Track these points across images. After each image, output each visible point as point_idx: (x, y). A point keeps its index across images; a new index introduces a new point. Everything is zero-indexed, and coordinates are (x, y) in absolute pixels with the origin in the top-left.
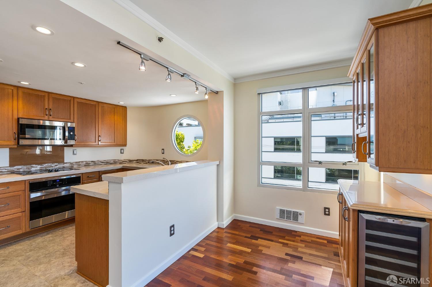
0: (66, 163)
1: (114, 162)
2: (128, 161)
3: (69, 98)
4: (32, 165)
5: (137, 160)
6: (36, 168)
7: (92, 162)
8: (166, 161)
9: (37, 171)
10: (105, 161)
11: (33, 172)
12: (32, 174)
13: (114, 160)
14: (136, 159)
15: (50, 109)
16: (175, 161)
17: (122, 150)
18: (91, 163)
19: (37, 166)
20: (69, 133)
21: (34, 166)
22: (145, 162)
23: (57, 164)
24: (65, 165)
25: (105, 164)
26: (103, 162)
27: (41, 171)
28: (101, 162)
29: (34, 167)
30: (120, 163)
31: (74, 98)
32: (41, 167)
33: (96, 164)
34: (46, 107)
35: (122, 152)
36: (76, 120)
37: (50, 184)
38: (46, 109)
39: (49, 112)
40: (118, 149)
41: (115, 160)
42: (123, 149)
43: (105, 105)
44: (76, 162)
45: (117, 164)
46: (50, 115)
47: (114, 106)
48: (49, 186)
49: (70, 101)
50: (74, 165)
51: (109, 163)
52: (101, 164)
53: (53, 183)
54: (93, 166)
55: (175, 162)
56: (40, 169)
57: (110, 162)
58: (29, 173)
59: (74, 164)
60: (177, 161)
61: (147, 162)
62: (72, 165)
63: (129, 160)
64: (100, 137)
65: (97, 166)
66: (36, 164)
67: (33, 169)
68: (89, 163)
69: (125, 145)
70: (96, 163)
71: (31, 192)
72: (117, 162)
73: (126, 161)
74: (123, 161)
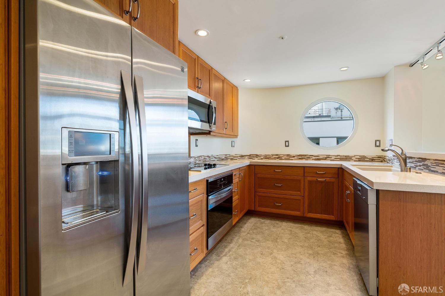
1: (225, 157)
2: (240, 156)
5: (250, 156)
13: (226, 155)
14: (249, 154)
16: (308, 155)
22: (260, 158)
26: (215, 158)
30: (232, 159)
35: (233, 145)
40: (229, 141)
41: (227, 155)
42: (234, 142)
45: (228, 160)
51: (221, 159)
55: (307, 156)
57: (222, 158)
60: (310, 156)
69: (236, 136)
72: (229, 158)
73: (238, 157)
74: (234, 157)
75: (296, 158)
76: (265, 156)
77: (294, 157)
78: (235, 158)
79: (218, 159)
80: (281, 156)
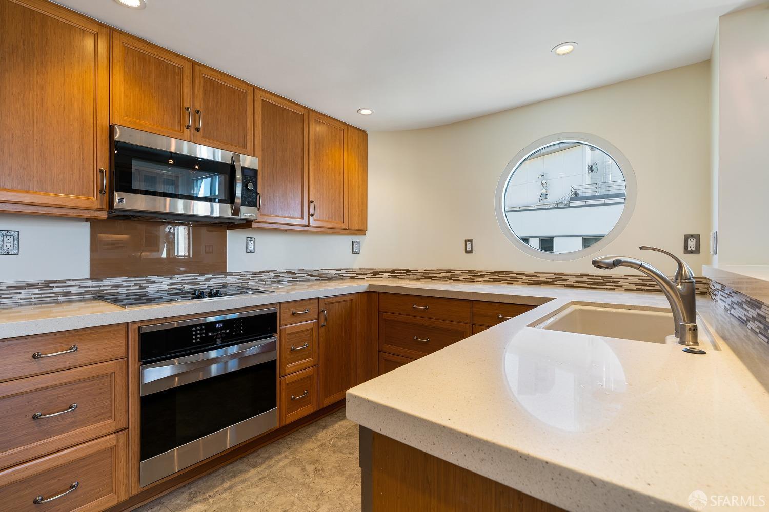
0: (231, 274)
1: (336, 274)
2: (371, 273)
3: (243, 89)
4: (150, 277)
5: (393, 271)
6: (159, 284)
7: (288, 272)
9: (161, 294)
10: (317, 273)
11: (151, 296)
12: (150, 301)
13: (337, 270)
14: (390, 268)
15: (198, 112)
17: (356, 245)
18: (285, 275)
19: (161, 279)
20: (245, 186)
21: (154, 278)
22: (415, 277)
23: (210, 276)
24: (229, 280)
25: (316, 280)
26: (311, 275)
27: (171, 295)
28: (309, 275)
29: (154, 282)
30: (352, 278)
31: (254, 88)
32: (171, 284)
33: (296, 278)
34: (187, 103)
35: (356, 249)
36: (259, 149)
37: (198, 336)
38: (188, 109)
39: (194, 120)
40: (346, 241)
41: (340, 270)
42: (356, 242)
43: (323, 120)
45: (344, 281)
46: (198, 129)
47: (343, 127)
48: (197, 343)
49: (245, 95)
50: (249, 279)
51: (326, 277)
52: (308, 280)
53: (206, 333)
54: (291, 284)
55: (511, 275)
56: (169, 290)
57: (328, 276)
58: (143, 299)
59: (248, 277)
61: (419, 276)
62: (243, 280)
63: (372, 271)
64: (312, 205)
65: (298, 283)
66: (158, 276)
67: (152, 289)
68: (281, 275)
69: (363, 232)
70: (297, 275)
71: (144, 364)
72: (344, 275)
73: (366, 274)
74: (357, 274)
76: (424, 273)
77: (482, 276)
78: (360, 276)
79: (318, 278)
80: (459, 273)
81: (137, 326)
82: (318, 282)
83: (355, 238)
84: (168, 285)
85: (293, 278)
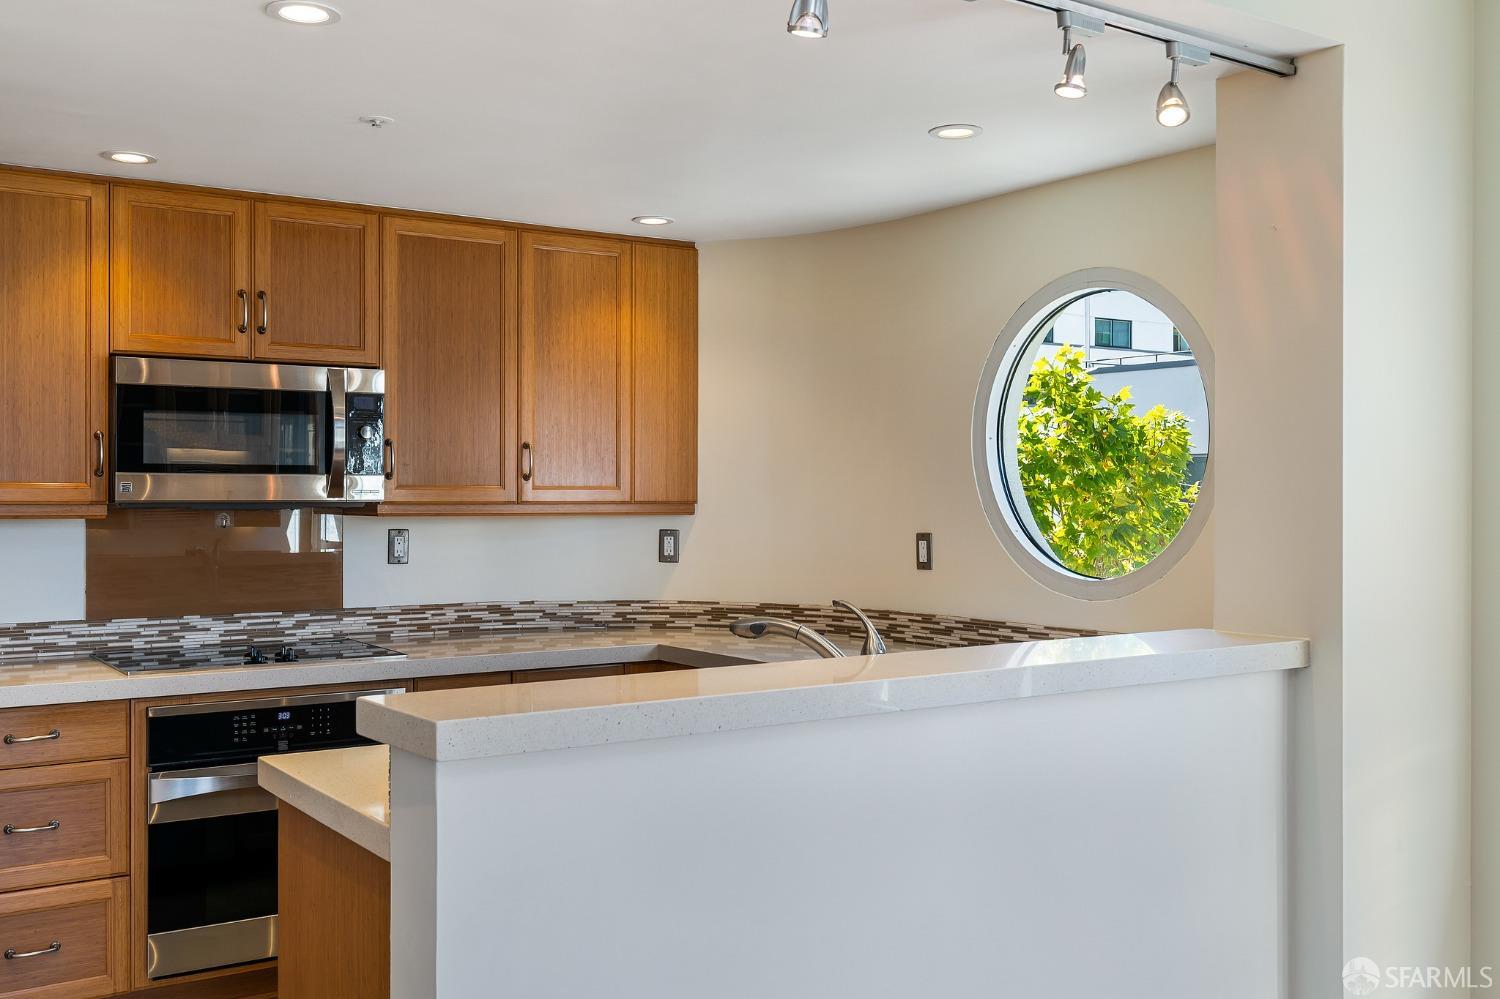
0: (352, 613)
1: (618, 615)
2: (706, 613)
3: (357, 222)
4: (187, 619)
5: (760, 610)
6: (205, 632)
7: (494, 609)
8: (942, 626)
9: (208, 653)
10: (567, 612)
11: (189, 656)
12: (188, 664)
13: (620, 603)
14: (756, 602)
15: (261, 295)
16: (1002, 625)
17: (669, 542)
18: (485, 615)
19: (207, 622)
20: (353, 429)
21: (194, 620)
23: (305, 616)
24: (349, 624)
25: (566, 629)
26: (553, 616)
27: (227, 654)
28: (546, 615)
29: (194, 629)
30: (658, 626)
31: (383, 213)
32: (227, 633)
33: (514, 622)
34: (241, 283)
35: (669, 550)
36: (391, 351)
37: (245, 732)
38: (241, 294)
39: (255, 314)
40: (646, 530)
41: (628, 603)
42: (674, 533)
43: (559, 246)
44: (406, 611)
45: (633, 631)
46: (261, 330)
47: (616, 249)
48: (241, 745)
49: (362, 232)
50: (393, 624)
51: (590, 621)
52: (545, 630)
53: (259, 728)
54: (499, 637)
55: (1002, 632)
56: (224, 644)
57: (596, 618)
58: (174, 660)
59: (391, 619)
62: (380, 625)
63: (708, 608)
64: (526, 452)
65: (518, 636)
66: (203, 615)
67: (190, 641)
68: (474, 615)
69: (686, 505)
70: (517, 616)
71: (155, 770)
72: (639, 617)
73: (694, 615)
74: (673, 615)
75: (955, 638)
76: (835, 619)
77: (948, 631)
78: (679, 622)
79: (571, 624)
80: (902, 620)
81: (143, 706)
82: (571, 635)
83: (668, 523)
84: (221, 635)
85: (506, 622)
